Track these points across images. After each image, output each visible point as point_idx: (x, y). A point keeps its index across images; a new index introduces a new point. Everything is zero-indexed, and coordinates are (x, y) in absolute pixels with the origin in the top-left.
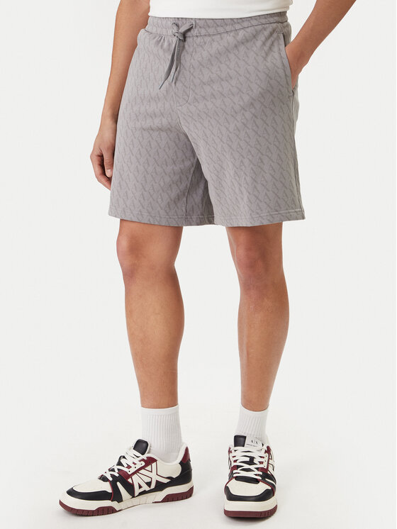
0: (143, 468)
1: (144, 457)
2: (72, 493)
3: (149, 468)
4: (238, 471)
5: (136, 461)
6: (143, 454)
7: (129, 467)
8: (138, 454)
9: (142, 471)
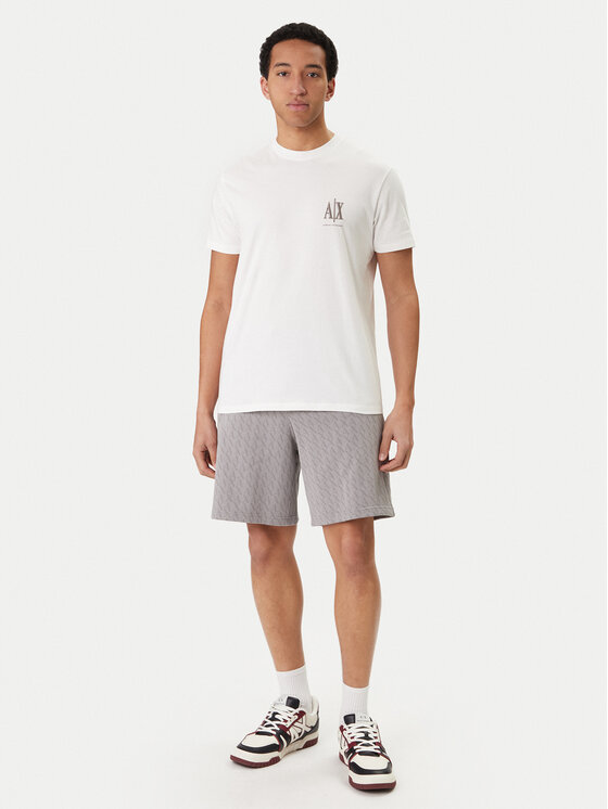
0: (296, 721)
1: (297, 711)
2: (242, 747)
3: (300, 721)
4: (358, 746)
5: (291, 715)
6: (295, 708)
7: (286, 721)
8: (292, 709)
9: (296, 724)
